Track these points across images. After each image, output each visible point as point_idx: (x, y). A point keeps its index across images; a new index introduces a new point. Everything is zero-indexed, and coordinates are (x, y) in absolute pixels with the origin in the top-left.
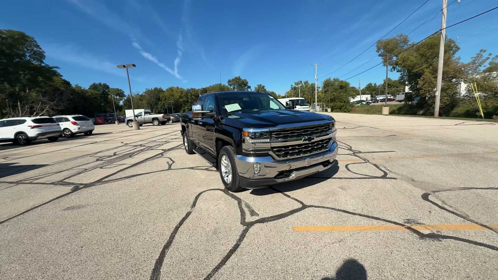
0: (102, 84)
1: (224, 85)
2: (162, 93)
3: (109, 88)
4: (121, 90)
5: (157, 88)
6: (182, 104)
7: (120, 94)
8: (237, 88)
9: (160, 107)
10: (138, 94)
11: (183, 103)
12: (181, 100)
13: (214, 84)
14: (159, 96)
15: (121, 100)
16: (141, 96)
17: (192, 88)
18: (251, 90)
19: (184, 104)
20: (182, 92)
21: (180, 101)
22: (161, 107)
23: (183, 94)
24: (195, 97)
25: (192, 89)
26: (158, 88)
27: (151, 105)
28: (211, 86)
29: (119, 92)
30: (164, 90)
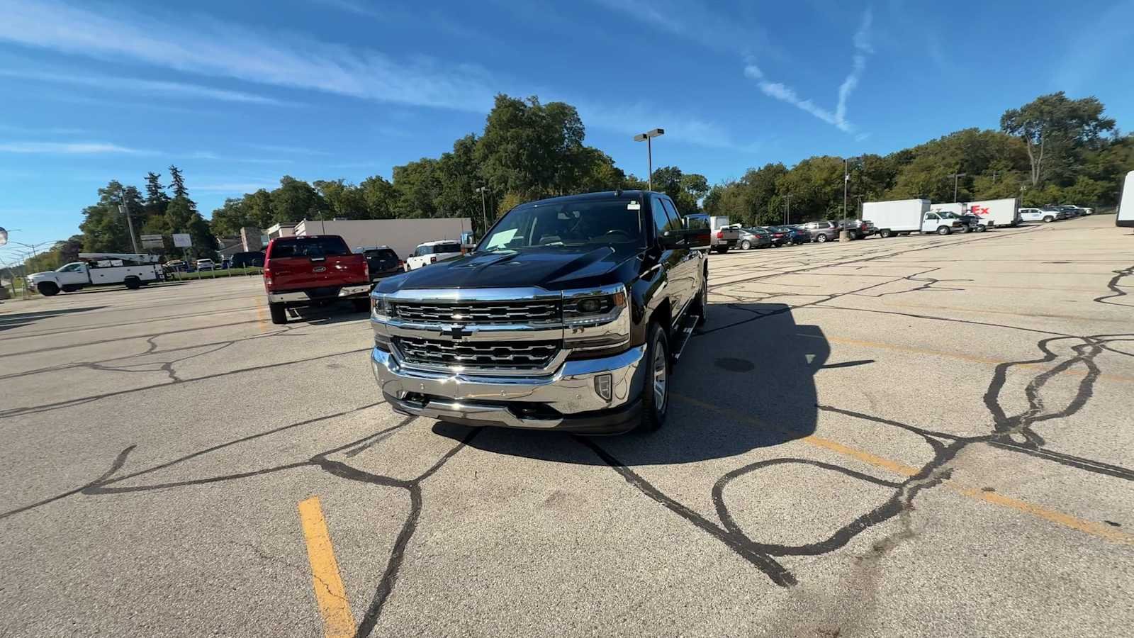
0: (670, 169)
1: (988, 132)
2: (781, 175)
3: (680, 175)
4: (701, 176)
5: (771, 165)
6: (829, 201)
7: (699, 184)
8: (1040, 135)
9: (772, 208)
10: (733, 183)
11: (831, 198)
12: (828, 189)
13: (947, 134)
14: (773, 184)
15: (700, 196)
16: (738, 186)
17: (865, 155)
18: (1116, 133)
19: (835, 199)
20: (833, 167)
21: (825, 193)
22: (774, 210)
23: (837, 172)
24: (873, 179)
25: (866, 157)
26: (775, 163)
27: (754, 205)
28: (933, 141)
29: (698, 181)
30: (789, 168)
